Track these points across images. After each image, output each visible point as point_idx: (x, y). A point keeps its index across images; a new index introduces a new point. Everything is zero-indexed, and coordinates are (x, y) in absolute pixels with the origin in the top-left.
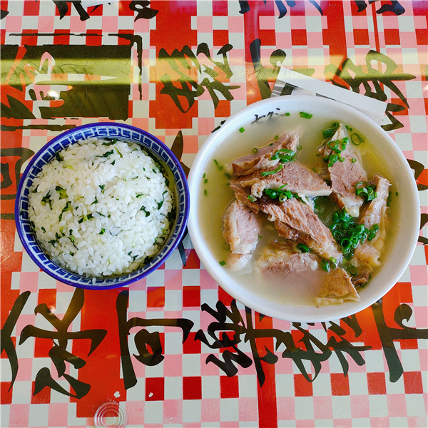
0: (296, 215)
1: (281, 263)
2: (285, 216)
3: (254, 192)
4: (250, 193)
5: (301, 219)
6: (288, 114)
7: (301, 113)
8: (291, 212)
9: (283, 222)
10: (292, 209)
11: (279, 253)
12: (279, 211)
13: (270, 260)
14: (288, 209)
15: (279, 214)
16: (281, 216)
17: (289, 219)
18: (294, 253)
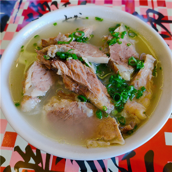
0: (78, 70)
1: (63, 108)
2: (69, 71)
3: (49, 54)
4: (47, 54)
5: (82, 74)
6: (87, 18)
7: (96, 18)
8: (74, 68)
9: (67, 76)
10: (75, 66)
11: (62, 100)
12: (64, 67)
13: (55, 105)
14: (71, 66)
15: (64, 68)
16: (66, 70)
17: (72, 73)
18: (74, 101)
